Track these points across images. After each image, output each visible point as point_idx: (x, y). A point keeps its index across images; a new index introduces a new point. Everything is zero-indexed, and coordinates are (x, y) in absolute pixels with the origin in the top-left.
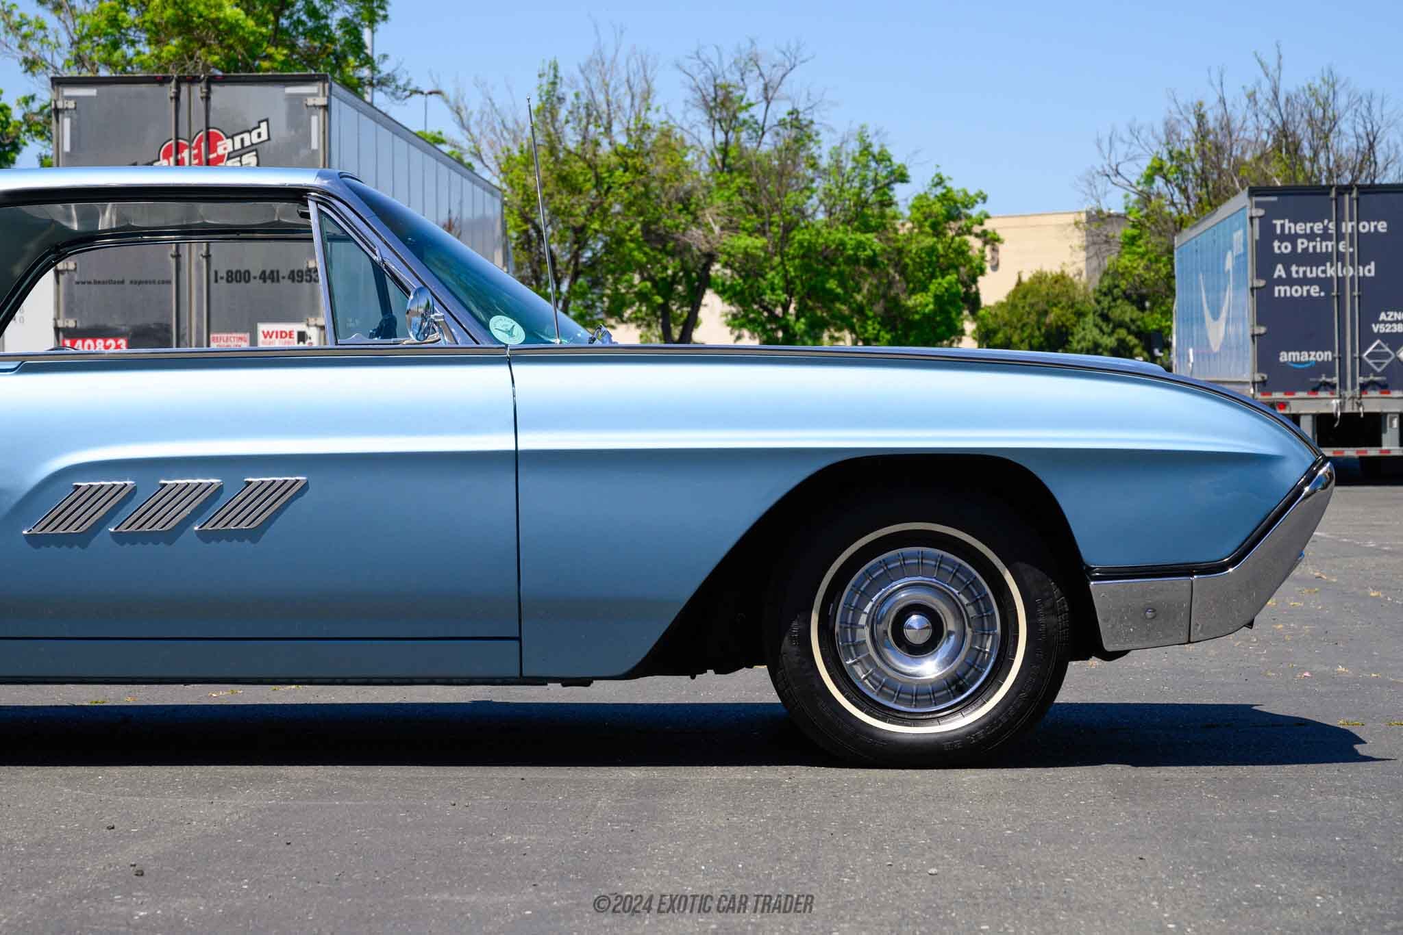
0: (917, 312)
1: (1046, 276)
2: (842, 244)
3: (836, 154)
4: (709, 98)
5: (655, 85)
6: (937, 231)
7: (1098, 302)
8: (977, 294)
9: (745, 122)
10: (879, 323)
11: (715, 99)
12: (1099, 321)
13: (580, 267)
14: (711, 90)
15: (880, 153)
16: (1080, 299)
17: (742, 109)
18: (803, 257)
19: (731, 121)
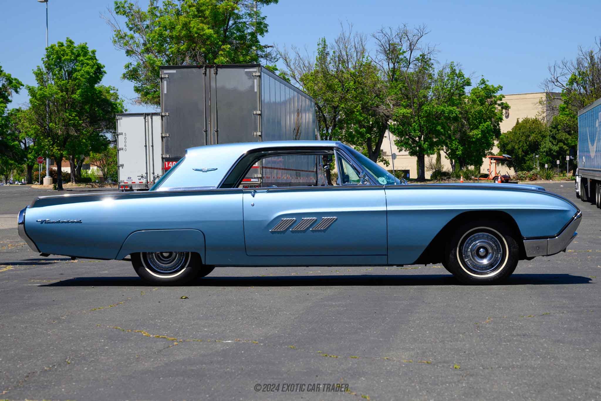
0: (474, 138)
1: (529, 120)
2: (443, 111)
3: (441, 74)
4: (387, 49)
5: (366, 47)
6: (482, 103)
7: (551, 131)
8: (499, 130)
9: (402, 59)
10: (458, 142)
11: (389, 50)
12: (551, 139)
13: (337, 123)
14: (388, 46)
15: (459, 74)
16: (543, 130)
17: (400, 54)
18: (427, 117)
19: (396, 59)
